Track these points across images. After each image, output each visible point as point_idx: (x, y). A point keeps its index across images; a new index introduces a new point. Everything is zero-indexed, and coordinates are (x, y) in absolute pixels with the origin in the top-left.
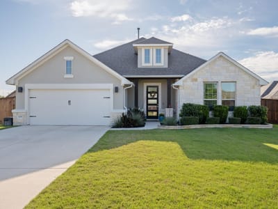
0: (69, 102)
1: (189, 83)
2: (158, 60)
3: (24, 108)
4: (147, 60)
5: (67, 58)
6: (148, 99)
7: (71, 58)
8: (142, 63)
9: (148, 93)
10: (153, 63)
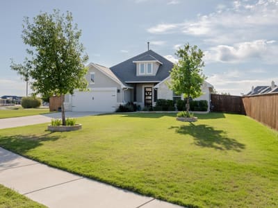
0: (93, 98)
1: (164, 86)
2: (149, 71)
3: (68, 101)
4: (142, 71)
5: (92, 73)
6: (145, 96)
7: (93, 73)
8: (139, 73)
9: (145, 92)
10: (146, 73)
